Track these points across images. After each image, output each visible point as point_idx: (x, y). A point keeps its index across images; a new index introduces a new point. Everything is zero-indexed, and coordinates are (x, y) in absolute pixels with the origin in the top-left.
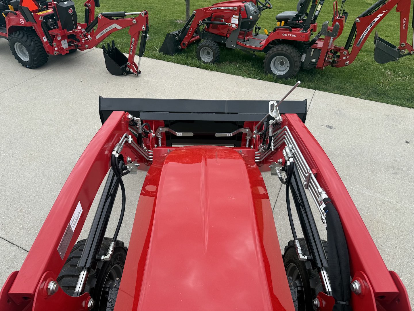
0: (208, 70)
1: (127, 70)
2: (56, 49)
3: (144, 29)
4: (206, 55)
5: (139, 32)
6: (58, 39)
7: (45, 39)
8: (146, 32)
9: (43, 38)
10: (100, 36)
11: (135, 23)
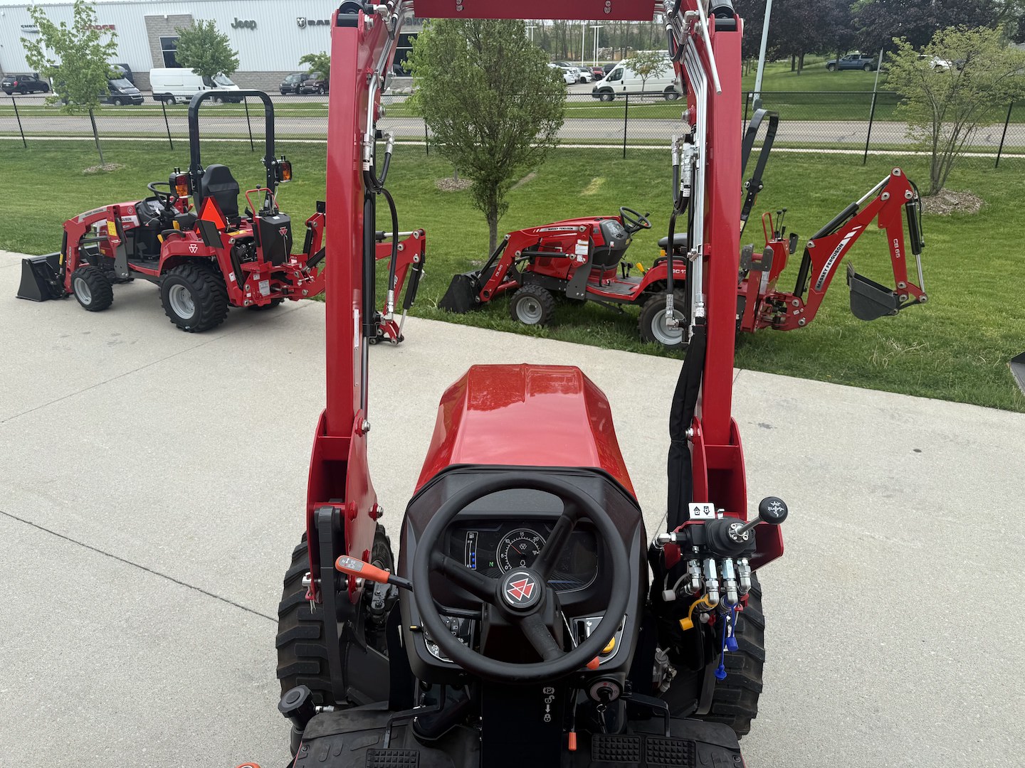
0: (532, 335)
1: (378, 334)
2: (249, 295)
3: (418, 261)
4: (528, 312)
5: (408, 264)
6: (255, 279)
7: (232, 277)
8: (419, 265)
9: (230, 275)
11: (402, 249)
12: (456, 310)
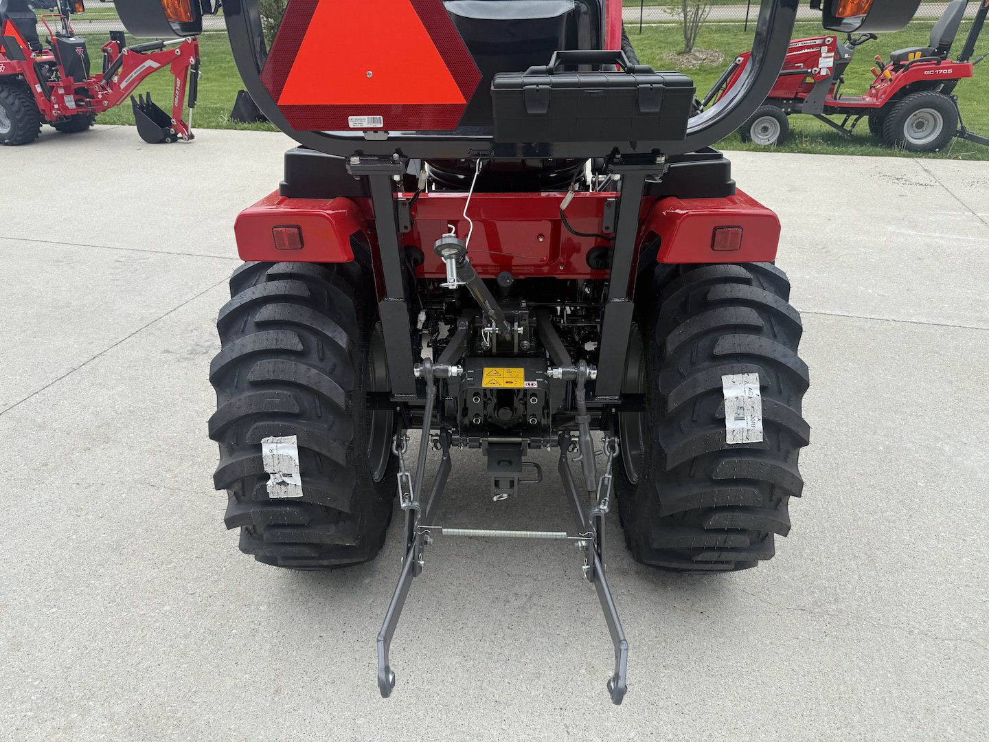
1: (171, 133)
2: (56, 106)
3: (193, 63)
5: (187, 67)
6: (60, 92)
7: (39, 89)
8: (196, 67)
9: (36, 86)
10: (126, 84)
11: (179, 53)
12: (243, 120)
